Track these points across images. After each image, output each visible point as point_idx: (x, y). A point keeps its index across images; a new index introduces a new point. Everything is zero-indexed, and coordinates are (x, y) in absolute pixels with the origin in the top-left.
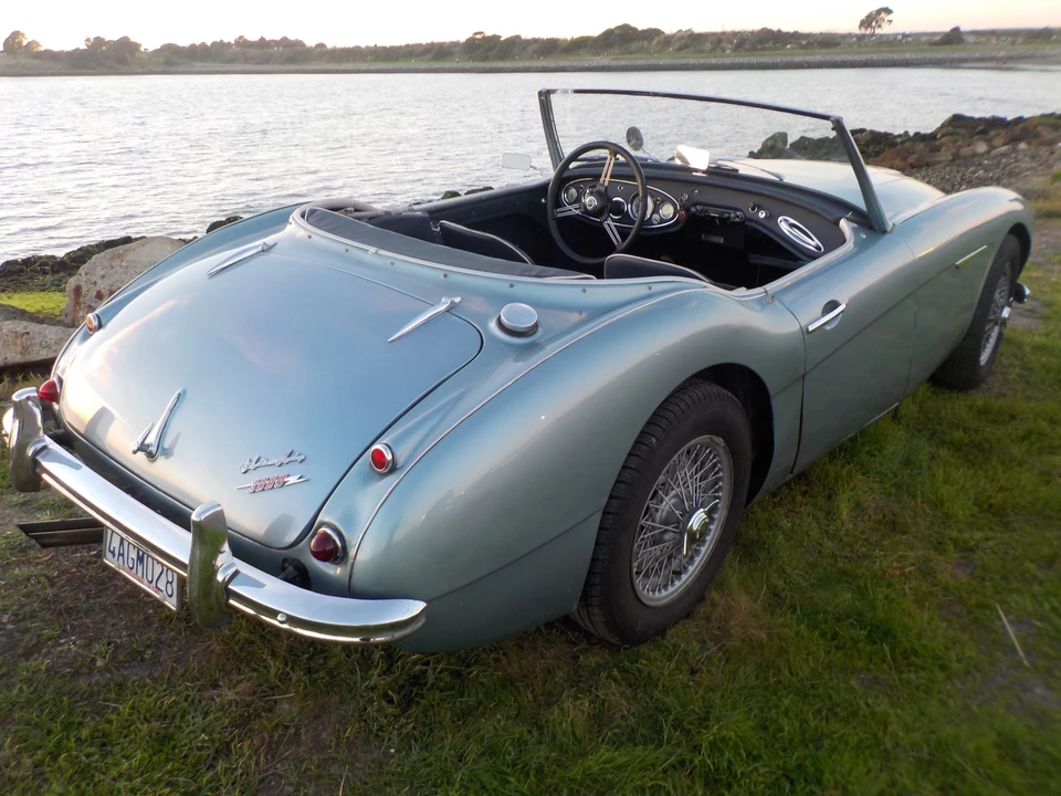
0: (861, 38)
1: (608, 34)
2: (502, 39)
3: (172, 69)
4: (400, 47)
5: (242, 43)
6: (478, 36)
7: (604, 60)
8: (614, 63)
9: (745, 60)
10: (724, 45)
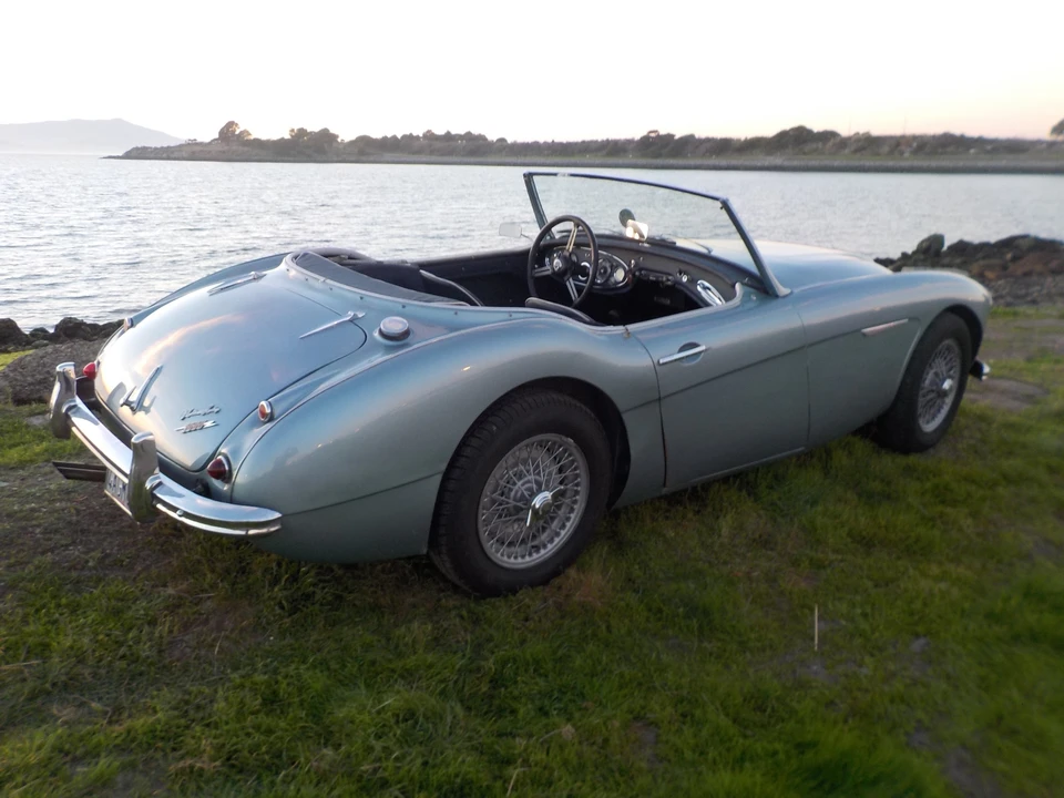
0: (1051, 145)
1: (783, 135)
2: (677, 137)
3: (364, 158)
4: (576, 144)
5: (429, 136)
6: (653, 135)
7: (777, 160)
8: (786, 163)
9: (925, 163)
10: (903, 148)
